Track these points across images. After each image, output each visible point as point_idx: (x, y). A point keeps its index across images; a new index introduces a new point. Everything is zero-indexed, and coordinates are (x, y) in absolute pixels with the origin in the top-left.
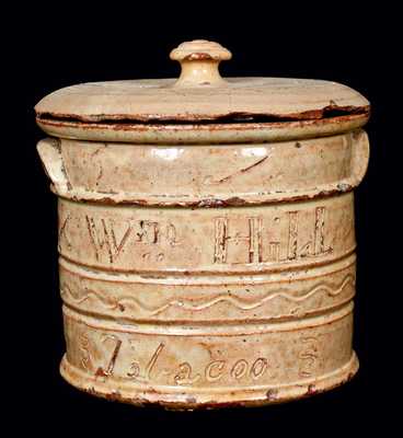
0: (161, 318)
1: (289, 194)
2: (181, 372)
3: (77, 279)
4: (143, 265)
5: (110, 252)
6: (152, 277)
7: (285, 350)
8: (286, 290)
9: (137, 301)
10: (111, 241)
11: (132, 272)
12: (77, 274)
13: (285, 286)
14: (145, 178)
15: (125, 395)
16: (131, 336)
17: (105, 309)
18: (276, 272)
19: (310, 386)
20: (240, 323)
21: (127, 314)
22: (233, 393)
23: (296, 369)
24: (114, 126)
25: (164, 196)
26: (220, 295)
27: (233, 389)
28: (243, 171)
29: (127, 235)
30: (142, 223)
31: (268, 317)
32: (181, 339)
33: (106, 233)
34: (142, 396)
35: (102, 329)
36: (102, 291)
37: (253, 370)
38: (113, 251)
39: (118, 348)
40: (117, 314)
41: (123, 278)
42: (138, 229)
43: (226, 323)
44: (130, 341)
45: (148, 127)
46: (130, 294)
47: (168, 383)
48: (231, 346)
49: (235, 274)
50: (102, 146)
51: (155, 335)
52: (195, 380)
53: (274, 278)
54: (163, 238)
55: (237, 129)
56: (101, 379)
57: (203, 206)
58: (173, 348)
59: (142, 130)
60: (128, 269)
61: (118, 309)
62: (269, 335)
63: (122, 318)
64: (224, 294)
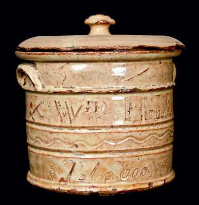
0: (99, 150)
1: (157, 86)
2: (108, 176)
3: (48, 134)
4: (89, 124)
5: (70, 118)
6: (94, 129)
7: (155, 163)
8: (156, 134)
9: (86, 142)
10: (70, 112)
11: (83, 127)
12: (48, 131)
13: (155, 131)
14: (90, 79)
15: (79, 190)
16: (81, 160)
17: (66, 147)
18: (152, 125)
19: (165, 180)
20: (137, 150)
21: (80, 149)
22: (134, 185)
23: (159, 173)
24: (76, 53)
25: (100, 88)
26: (128, 137)
27: (133, 183)
28: (139, 75)
29: (80, 109)
30: (88, 102)
31: (149, 147)
32: (109, 160)
33: (68, 108)
34: (88, 190)
35: (64, 158)
36: (65, 138)
37: (141, 174)
38: (72, 118)
39: (73, 167)
40: (74, 149)
41: (77, 131)
42: (86, 106)
43: (131, 150)
44: (80, 162)
45: (95, 52)
46: (81, 139)
47: (102, 183)
48: (132, 162)
49: (135, 126)
50: (66, 64)
51: (95, 158)
52: (115, 179)
53: (151, 127)
54: (100, 109)
55: (139, 53)
56: (62, 183)
57: (121, 93)
58: (104, 165)
59: (92, 54)
60: (81, 126)
61: (74, 147)
62: (149, 156)
63: (77, 151)
64: (130, 136)
